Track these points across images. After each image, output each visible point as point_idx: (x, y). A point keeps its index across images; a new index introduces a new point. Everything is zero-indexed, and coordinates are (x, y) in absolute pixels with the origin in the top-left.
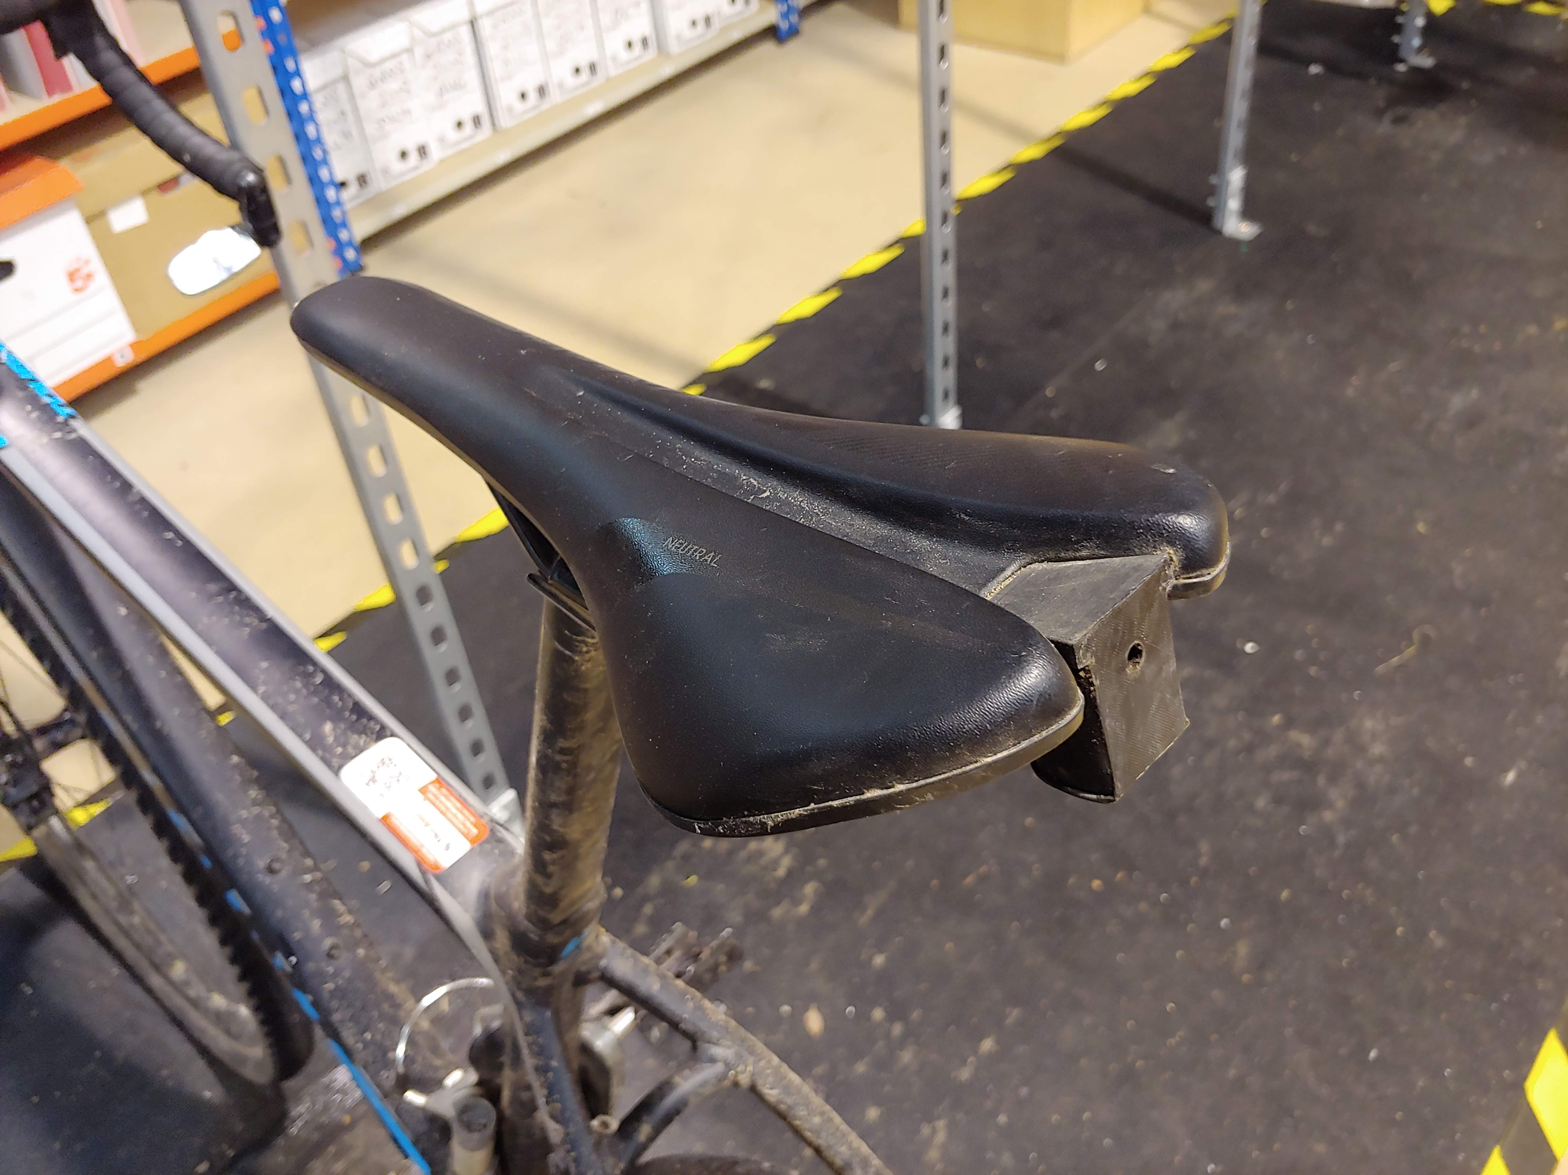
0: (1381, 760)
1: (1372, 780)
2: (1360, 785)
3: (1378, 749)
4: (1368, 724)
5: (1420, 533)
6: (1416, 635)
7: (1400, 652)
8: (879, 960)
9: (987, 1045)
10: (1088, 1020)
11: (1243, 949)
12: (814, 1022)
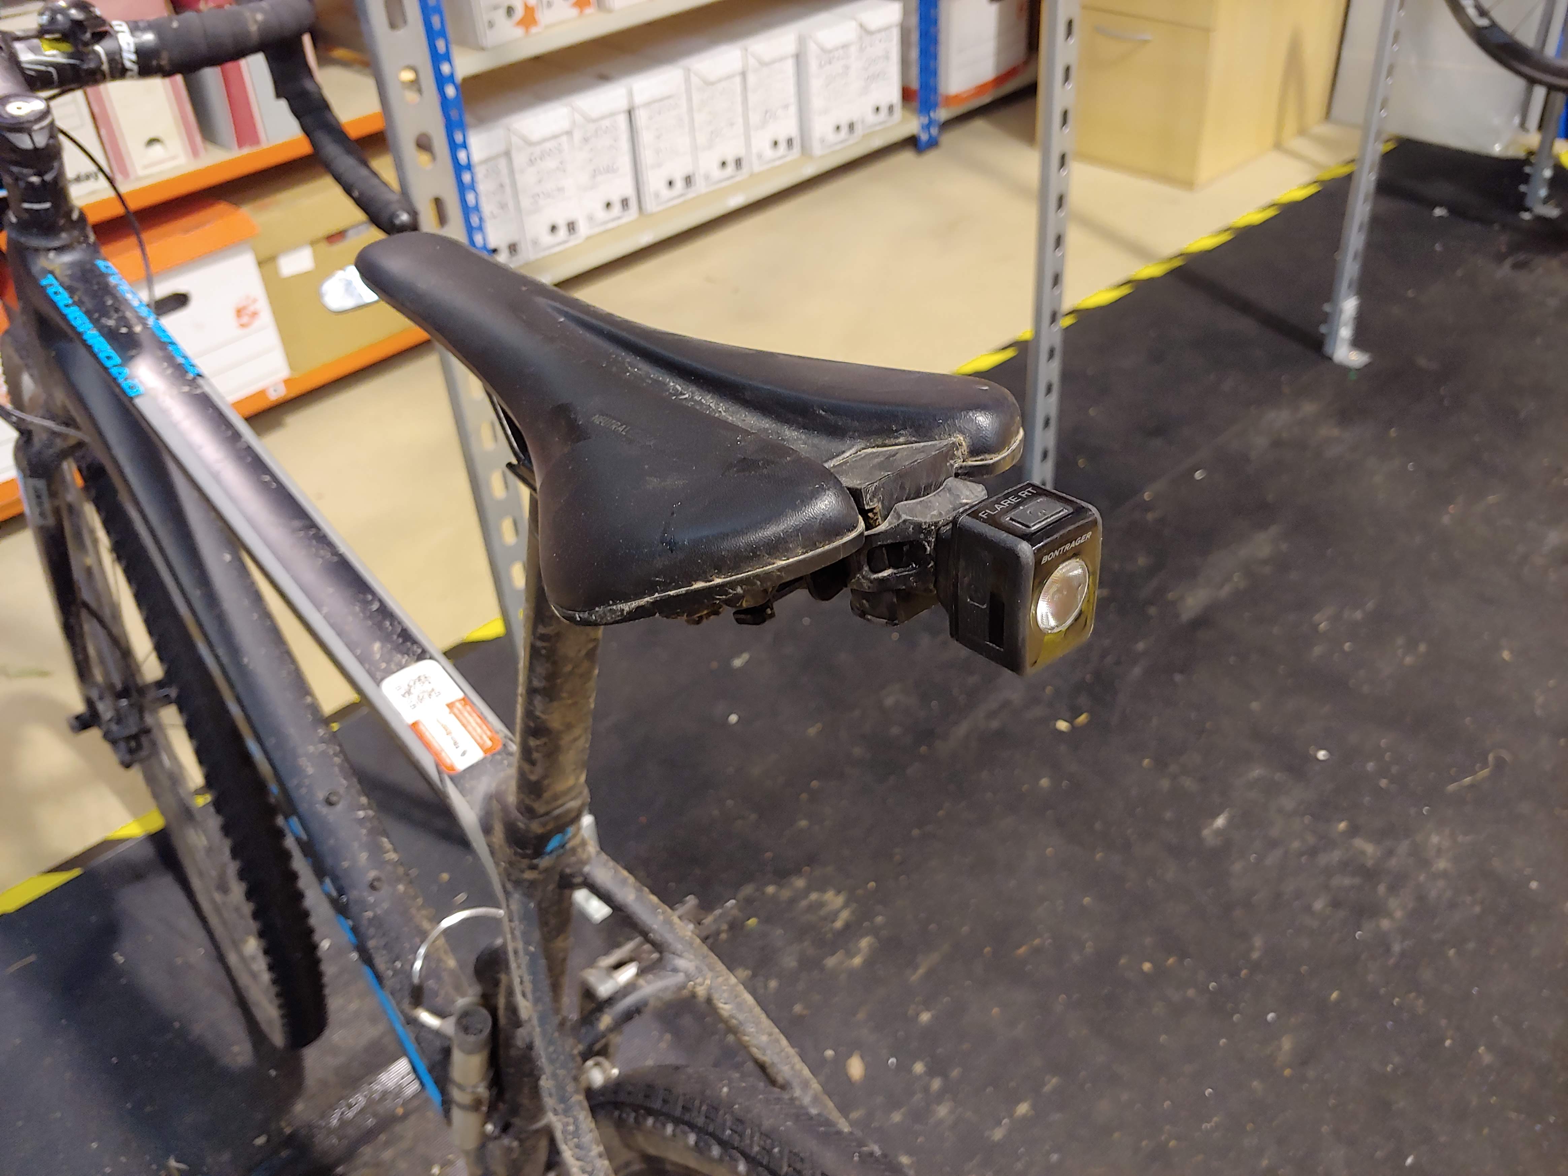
0: (1445, 874)
1: (1433, 894)
2: (1421, 898)
3: (1442, 864)
4: (1435, 839)
5: (1504, 660)
6: (1491, 757)
7: (1473, 772)
8: (925, 1017)
9: (1023, 1108)
10: (1125, 1097)
11: (1287, 1044)
12: (856, 1068)
